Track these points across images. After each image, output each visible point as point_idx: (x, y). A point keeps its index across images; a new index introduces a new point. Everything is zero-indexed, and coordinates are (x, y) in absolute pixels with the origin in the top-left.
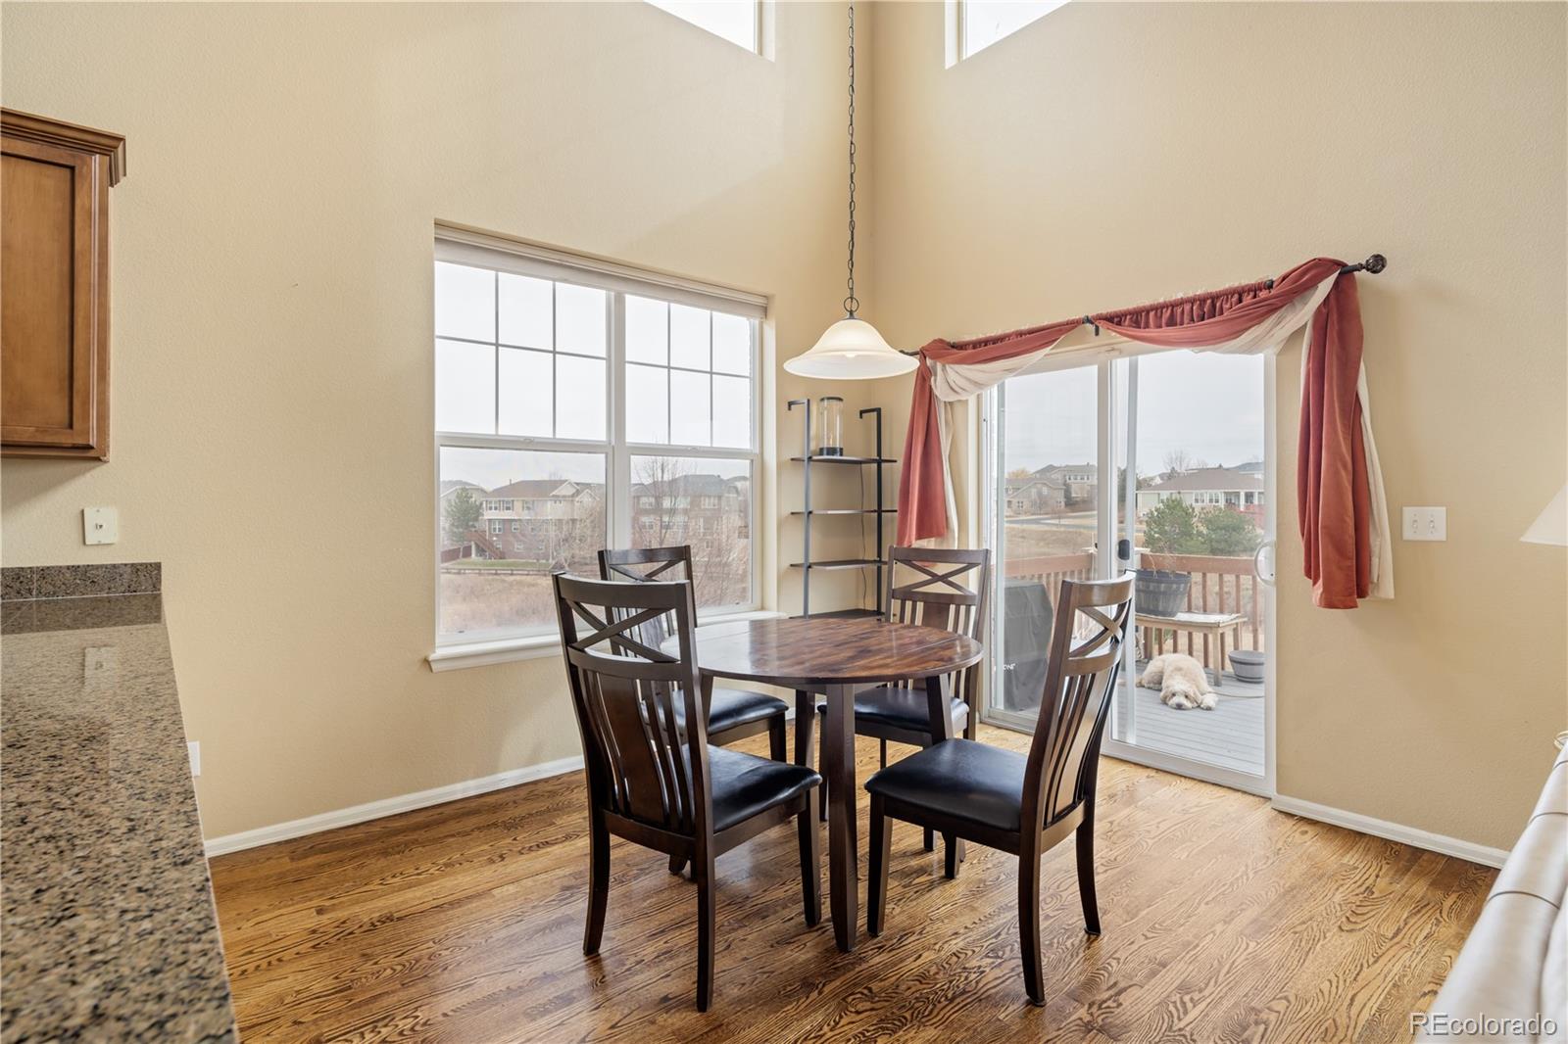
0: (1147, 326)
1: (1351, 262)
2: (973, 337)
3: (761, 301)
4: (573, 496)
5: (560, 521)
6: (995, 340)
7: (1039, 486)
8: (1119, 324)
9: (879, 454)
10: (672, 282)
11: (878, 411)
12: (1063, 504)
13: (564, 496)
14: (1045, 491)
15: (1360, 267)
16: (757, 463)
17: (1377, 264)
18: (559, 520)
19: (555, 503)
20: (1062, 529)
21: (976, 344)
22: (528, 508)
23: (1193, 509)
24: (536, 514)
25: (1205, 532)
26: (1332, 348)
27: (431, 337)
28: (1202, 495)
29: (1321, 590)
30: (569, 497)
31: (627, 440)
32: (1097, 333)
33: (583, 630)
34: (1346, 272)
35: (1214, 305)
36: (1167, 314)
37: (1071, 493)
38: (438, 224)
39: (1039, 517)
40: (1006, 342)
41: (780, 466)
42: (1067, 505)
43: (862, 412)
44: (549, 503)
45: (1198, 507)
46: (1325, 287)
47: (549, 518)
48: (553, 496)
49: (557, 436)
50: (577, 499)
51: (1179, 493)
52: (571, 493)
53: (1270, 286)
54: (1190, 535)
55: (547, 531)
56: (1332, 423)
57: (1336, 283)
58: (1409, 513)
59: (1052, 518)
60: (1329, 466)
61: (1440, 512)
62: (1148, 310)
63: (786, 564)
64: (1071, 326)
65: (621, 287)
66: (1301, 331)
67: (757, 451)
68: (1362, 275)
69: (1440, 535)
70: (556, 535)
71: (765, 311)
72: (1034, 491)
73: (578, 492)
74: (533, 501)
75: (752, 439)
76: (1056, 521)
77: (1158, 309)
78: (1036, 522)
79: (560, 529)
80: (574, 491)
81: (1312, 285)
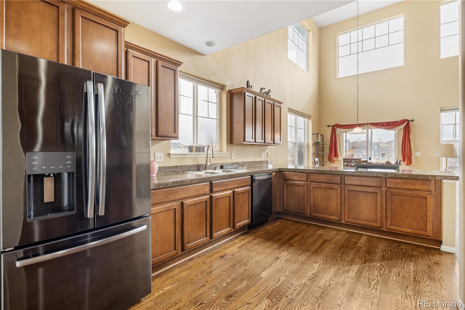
0: (378, 126)
1: (409, 120)
2: (345, 124)
3: (309, 116)
8: (373, 125)
9: (323, 143)
11: (323, 135)
15: (410, 121)
16: (307, 145)
17: (413, 121)
21: (345, 126)
26: (407, 131)
29: (406, 163)
32: (368, 125)
34: (409, 121)
35: (389, 124)
36: (381, 124)
38: (289, 108)
41: (312, 145)
43: (321, 135)
46: (406, 123)
53: (398, 122)
56: (407, 141)
57: (407, 123)
58: (416, 153)
60: (407, 147)
61: (420, 153)
62: (378, 123)
64: (365, 124)
65: (297, 115)
66: (402, 128)
67: (308, 142)
68: (410, 122)
69: (420, 156)
71: (309, 118)
77: (380, 123)
81: (404, 123)
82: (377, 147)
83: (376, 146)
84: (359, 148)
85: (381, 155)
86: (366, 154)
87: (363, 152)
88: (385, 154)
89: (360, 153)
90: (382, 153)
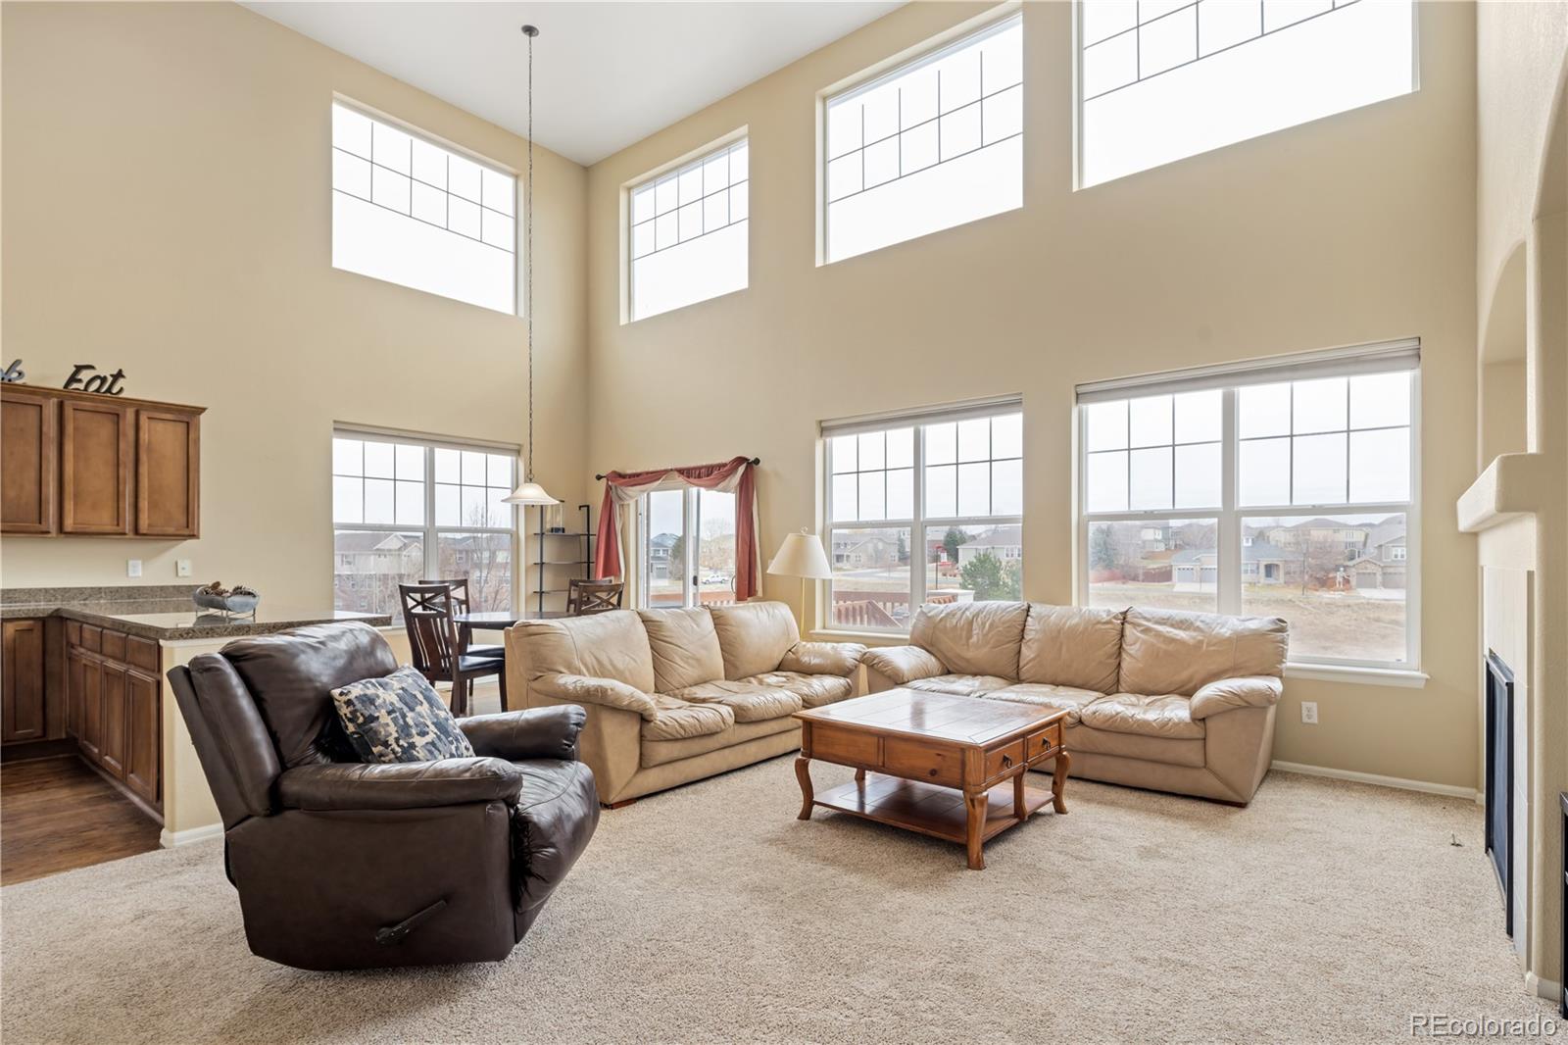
0: (691, 477)
2: (629, 472)
3: (516, 447)
4: (400, 549)
5: (386, 576)
6: (638, 475)
7: (875, 541)
8: (683, 473)
9: (588, 531)
10: (462, 441)
11: (588, 506)
12: (897, 558)
13: (390, 550)
14: (880, 546)
15: (752, 462)
16: (515, 536)
17: (757, 461)
18: (384, 575)
19: (379, 556)
20: (891, 582)
21: (630, 476)
22: (349, 563)
23: (1001, 563)
24: (358, 569)
25: (1010, 584)
26: (744, 494)
27: (331, 475)
28: (1012, 550)
30: (395, 550)
31: (436, 525)
33: (411, 603)
34: (749, 462)
35: (711, 471)
36: (698, 472)
37: (904, 548)
38: (335, 422)
39: (874, 570)
40: (641, 477)
41: (526, 538)
42: (900, 559)
43: (580, 507)
44: (372, 557)
45: (1004, 560)
46: (741, 469)
47: (373, 573)
48: (378, 549)
49: (397, 523)
50: (404, 553)
51: (993, 548)
52: (397, 547)
53: (727, 465)
54: (997, 585)
55: (370, 586)
57: (746, 468)
59: (885, 572)
62: (692, 469)
63: (531, 591)
65: (431, 445)
67: (515, 529)
70: (381, 591)
71: (518, 452)
72: (870, 546)
73: (405, 546)
74: (354, 555)
75: (512, 524)
76: (886, 574)
77: (696, 469)
78: (870, 575)
79: (385, 584)
80: (402, 545)
81: (739, 467)
82: (1250, 544)
83: (1247, 539)
84: (1196, 546)
85: (1262, 570)
86: (1216, 567)
87: (1203, 559)
88: (1277, 565)
89: (1195, 561)
90: (1265, 563)
